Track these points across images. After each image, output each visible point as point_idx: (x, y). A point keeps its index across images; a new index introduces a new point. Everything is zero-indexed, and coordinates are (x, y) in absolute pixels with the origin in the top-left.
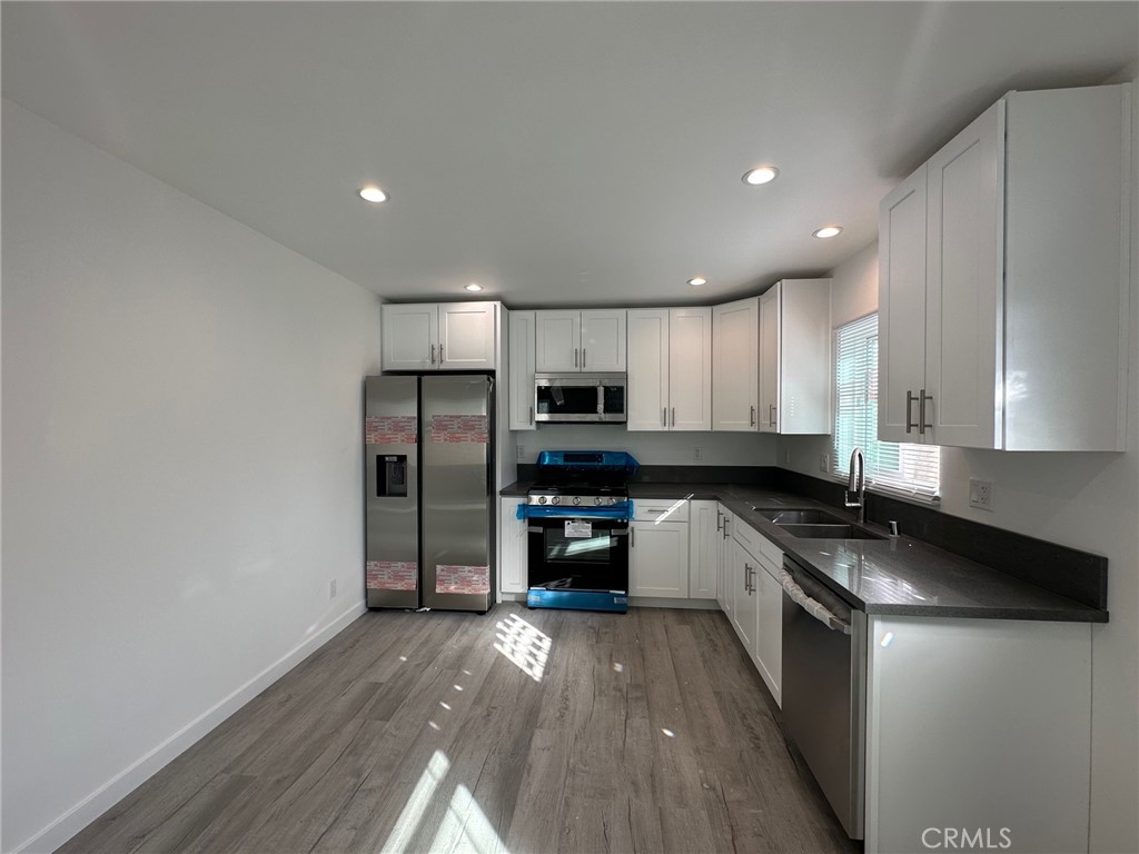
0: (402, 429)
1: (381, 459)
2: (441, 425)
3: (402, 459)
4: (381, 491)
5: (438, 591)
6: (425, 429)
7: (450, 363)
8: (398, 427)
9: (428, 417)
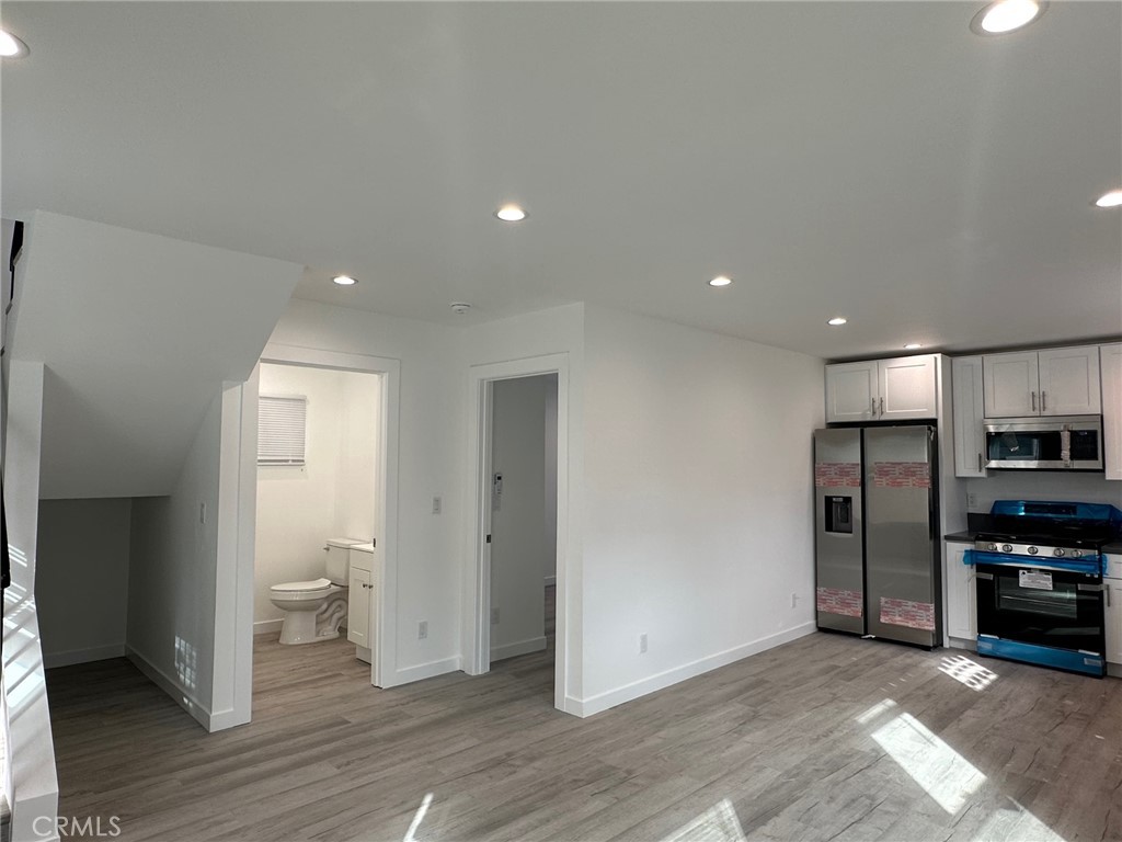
0: (848, 474)
1: (829, 500)
2: (883, 472)
3: (848, 500)
4: (829, 528)
5: (882, 620)
6: (868, 475)
7: (891, 413)
8: (844, 471)
9: (870, 462)
